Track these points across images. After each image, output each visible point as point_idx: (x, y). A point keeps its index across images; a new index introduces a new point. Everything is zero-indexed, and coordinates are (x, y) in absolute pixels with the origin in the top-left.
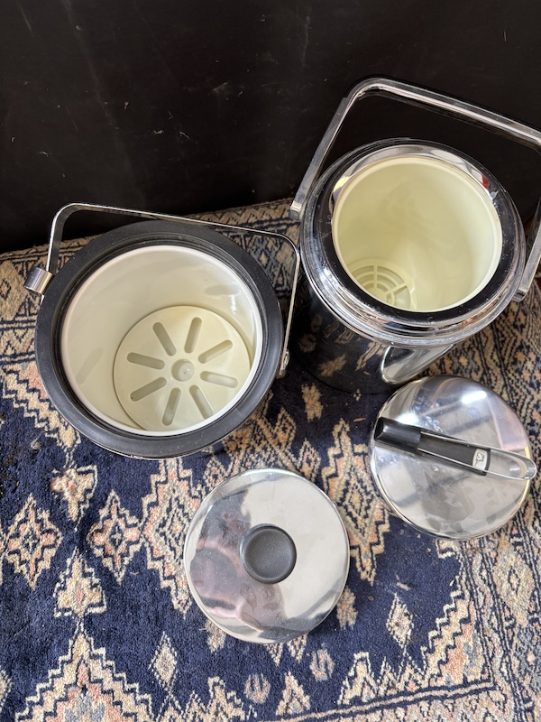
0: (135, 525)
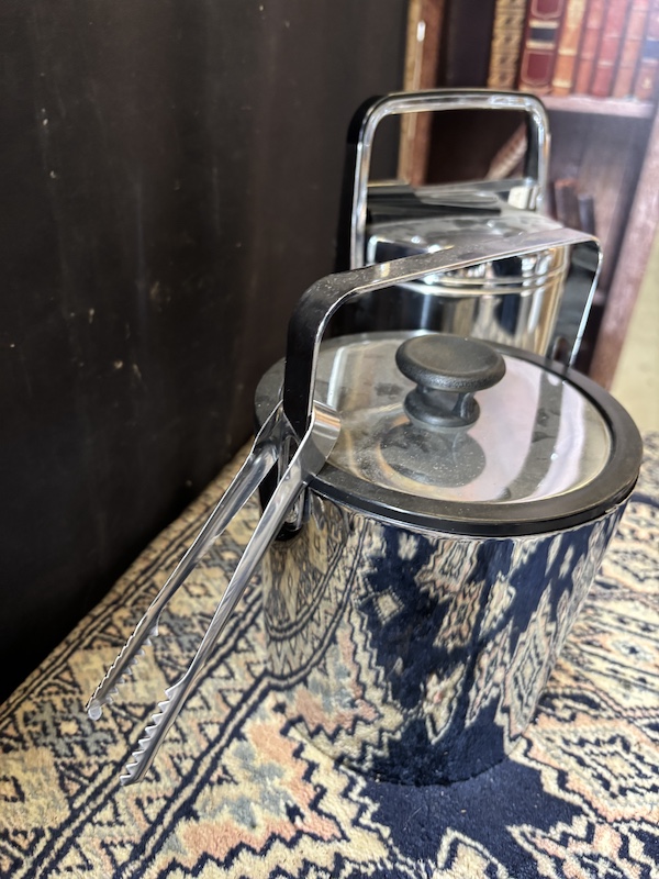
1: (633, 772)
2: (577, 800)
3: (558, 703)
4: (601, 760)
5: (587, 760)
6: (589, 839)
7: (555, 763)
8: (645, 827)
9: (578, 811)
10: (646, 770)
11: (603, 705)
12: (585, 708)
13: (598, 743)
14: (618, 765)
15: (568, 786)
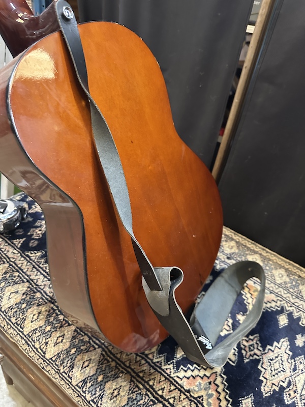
0: (260, 351)
1: (276, 369)
2: (266, 351)
3: (293, 361)
4: (277, 363)
5: (277, 359)
6: (257, 349)
7: (275, 352)
8: (261, 362)
9: (264, 350)
10: (276, 372)
11: (294, 373)
12: (293, 367)
13: (282, 364)
14: (277, 366)
15: (270, 351)
